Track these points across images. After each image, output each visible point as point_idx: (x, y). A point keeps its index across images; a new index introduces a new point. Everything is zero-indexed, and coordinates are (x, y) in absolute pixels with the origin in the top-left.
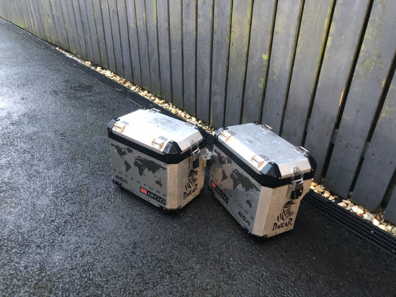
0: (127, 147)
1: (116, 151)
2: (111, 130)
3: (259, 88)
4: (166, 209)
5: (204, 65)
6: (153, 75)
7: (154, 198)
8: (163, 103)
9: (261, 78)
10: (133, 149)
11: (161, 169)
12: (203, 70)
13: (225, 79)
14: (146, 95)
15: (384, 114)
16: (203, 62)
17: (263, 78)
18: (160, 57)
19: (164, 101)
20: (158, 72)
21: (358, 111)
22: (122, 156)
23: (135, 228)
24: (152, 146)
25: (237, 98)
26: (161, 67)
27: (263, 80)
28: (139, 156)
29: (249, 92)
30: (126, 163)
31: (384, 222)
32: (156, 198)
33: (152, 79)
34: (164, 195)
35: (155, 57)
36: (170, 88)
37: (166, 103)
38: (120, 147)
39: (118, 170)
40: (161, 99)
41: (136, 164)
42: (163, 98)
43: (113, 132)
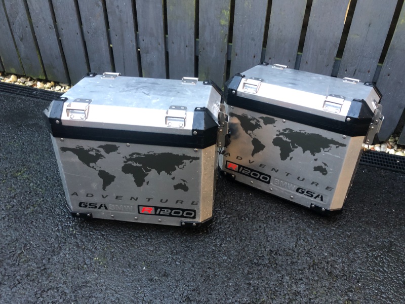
0: (103, 143)
1: (75, 159)
2: (60, 120)
3: (221, 25)
4: (198, 224)
5: (121, 11)
6: (22, 47)
7: (170, 215)
8: (52, 86)
9: (224, 11)
10: (117, 144)
11: (187, 162)
12: (120, 20)
13: (162, 24)
14: (15, 82)
15: (403, 20)
16: (118, 6)
17: (226, 10)
18: (32, 15)
19: (52, 83)
20: (31, 39)
21: (370, 24)
22: (91, 165)
23: (166, 275)
24: (166, 126)
25: (187, 49)
26: (36, 30)
27: (227, 13)
28: (133, 154)
29: (205, 35)
30: (102, 174)
31: (397, 149)
32: (175, 212)
33: (23, 54)
34: (193, 203)
35: (22, 15)
36: (61, 61)
37: (55, 86)
38: (86, 148)
39: (82, 192)
40: (45, 81)
41: (127, 169)
42: (49, 78)
43: (64, 124)
